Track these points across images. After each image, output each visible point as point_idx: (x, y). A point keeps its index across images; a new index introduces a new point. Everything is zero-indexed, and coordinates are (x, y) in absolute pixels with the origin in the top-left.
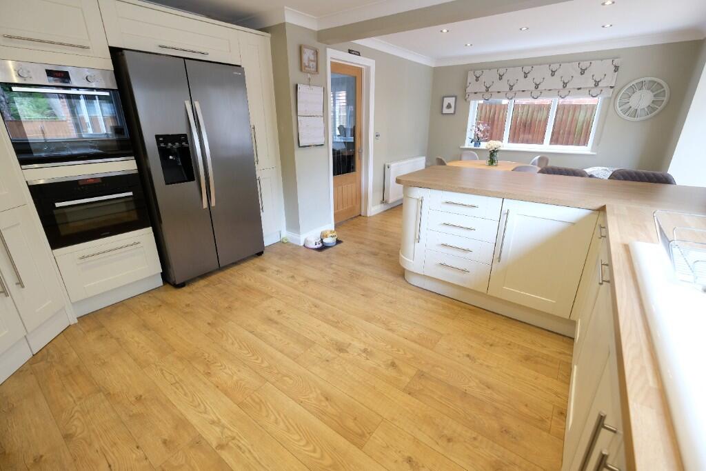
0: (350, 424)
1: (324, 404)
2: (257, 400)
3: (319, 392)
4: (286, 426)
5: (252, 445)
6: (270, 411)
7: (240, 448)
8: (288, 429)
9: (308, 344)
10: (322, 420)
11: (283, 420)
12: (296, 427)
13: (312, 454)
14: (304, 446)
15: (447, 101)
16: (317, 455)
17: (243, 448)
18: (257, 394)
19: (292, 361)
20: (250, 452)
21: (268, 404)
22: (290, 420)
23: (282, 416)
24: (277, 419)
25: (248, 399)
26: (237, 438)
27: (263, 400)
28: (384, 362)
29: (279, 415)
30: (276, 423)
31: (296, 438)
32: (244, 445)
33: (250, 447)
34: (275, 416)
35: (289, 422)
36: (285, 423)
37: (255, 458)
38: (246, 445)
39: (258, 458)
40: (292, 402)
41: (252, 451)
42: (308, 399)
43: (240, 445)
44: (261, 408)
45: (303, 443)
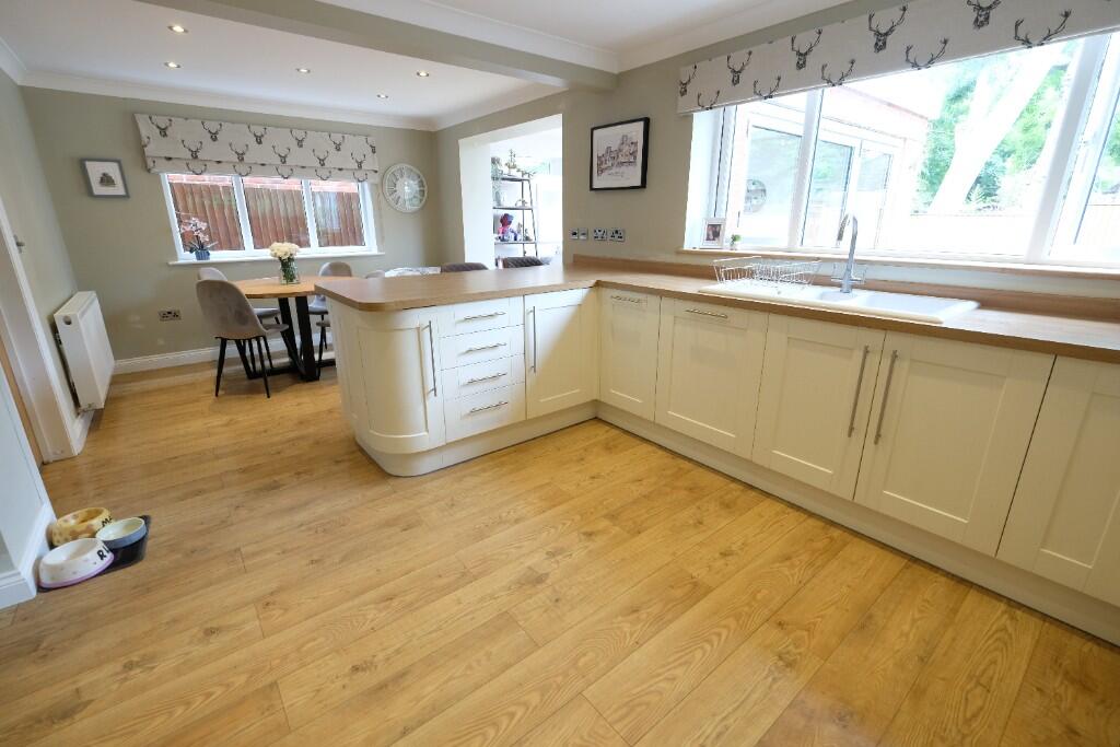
0: (678, 593)
1: (644, 616)
2: (624, 710)
3: (620, 618)
4: (680, 665)
5: (714, 715)
6: (652, 689)
7: (719, 736)
8: (685, 663)
9: (505, 621)
10: (671, 621)
11: (669, 670)
12: (682, 653)
13: (723, 638)
14: (712, 646)
15: (95, 170)
16: (724, 633)
17: (718, 730)
18: (608, 712)
19: (540, 651)
20: (724, 718)
21: (634, 692)
22: (671, 659)
23: (660, 671)
24: (667, 679)
25: (617, 727)
26: (701, 741)
27: (627, 700)
28: (580, 541)
29: (659, 675)
30: (674, 679)
31: (700, 655)
32: (714, 729)
33: (718, 718)
34: (660, 681)
35: (675, 660)
36: (675, 668)
37: (735, 710)
38: (715, 723)
39: (735, 705)
40: (636, 656)
41: (724, 715)
42: (632, 635)
43: (714, 735)
44: (640, 705)
45: (708, 647)
